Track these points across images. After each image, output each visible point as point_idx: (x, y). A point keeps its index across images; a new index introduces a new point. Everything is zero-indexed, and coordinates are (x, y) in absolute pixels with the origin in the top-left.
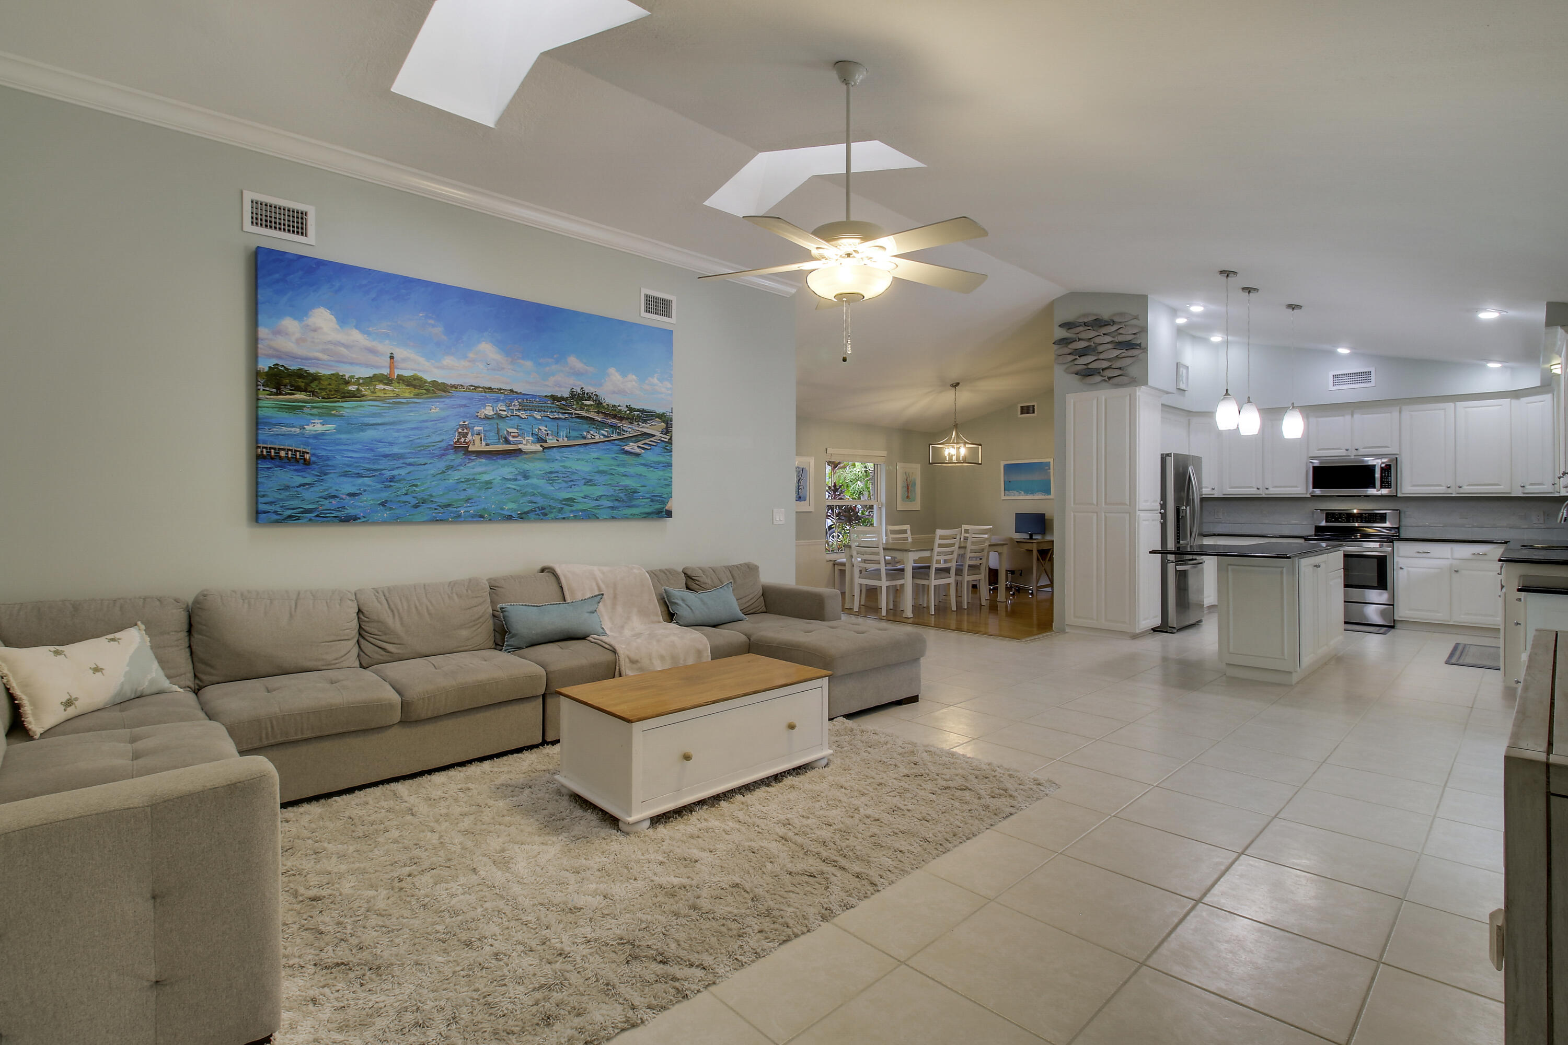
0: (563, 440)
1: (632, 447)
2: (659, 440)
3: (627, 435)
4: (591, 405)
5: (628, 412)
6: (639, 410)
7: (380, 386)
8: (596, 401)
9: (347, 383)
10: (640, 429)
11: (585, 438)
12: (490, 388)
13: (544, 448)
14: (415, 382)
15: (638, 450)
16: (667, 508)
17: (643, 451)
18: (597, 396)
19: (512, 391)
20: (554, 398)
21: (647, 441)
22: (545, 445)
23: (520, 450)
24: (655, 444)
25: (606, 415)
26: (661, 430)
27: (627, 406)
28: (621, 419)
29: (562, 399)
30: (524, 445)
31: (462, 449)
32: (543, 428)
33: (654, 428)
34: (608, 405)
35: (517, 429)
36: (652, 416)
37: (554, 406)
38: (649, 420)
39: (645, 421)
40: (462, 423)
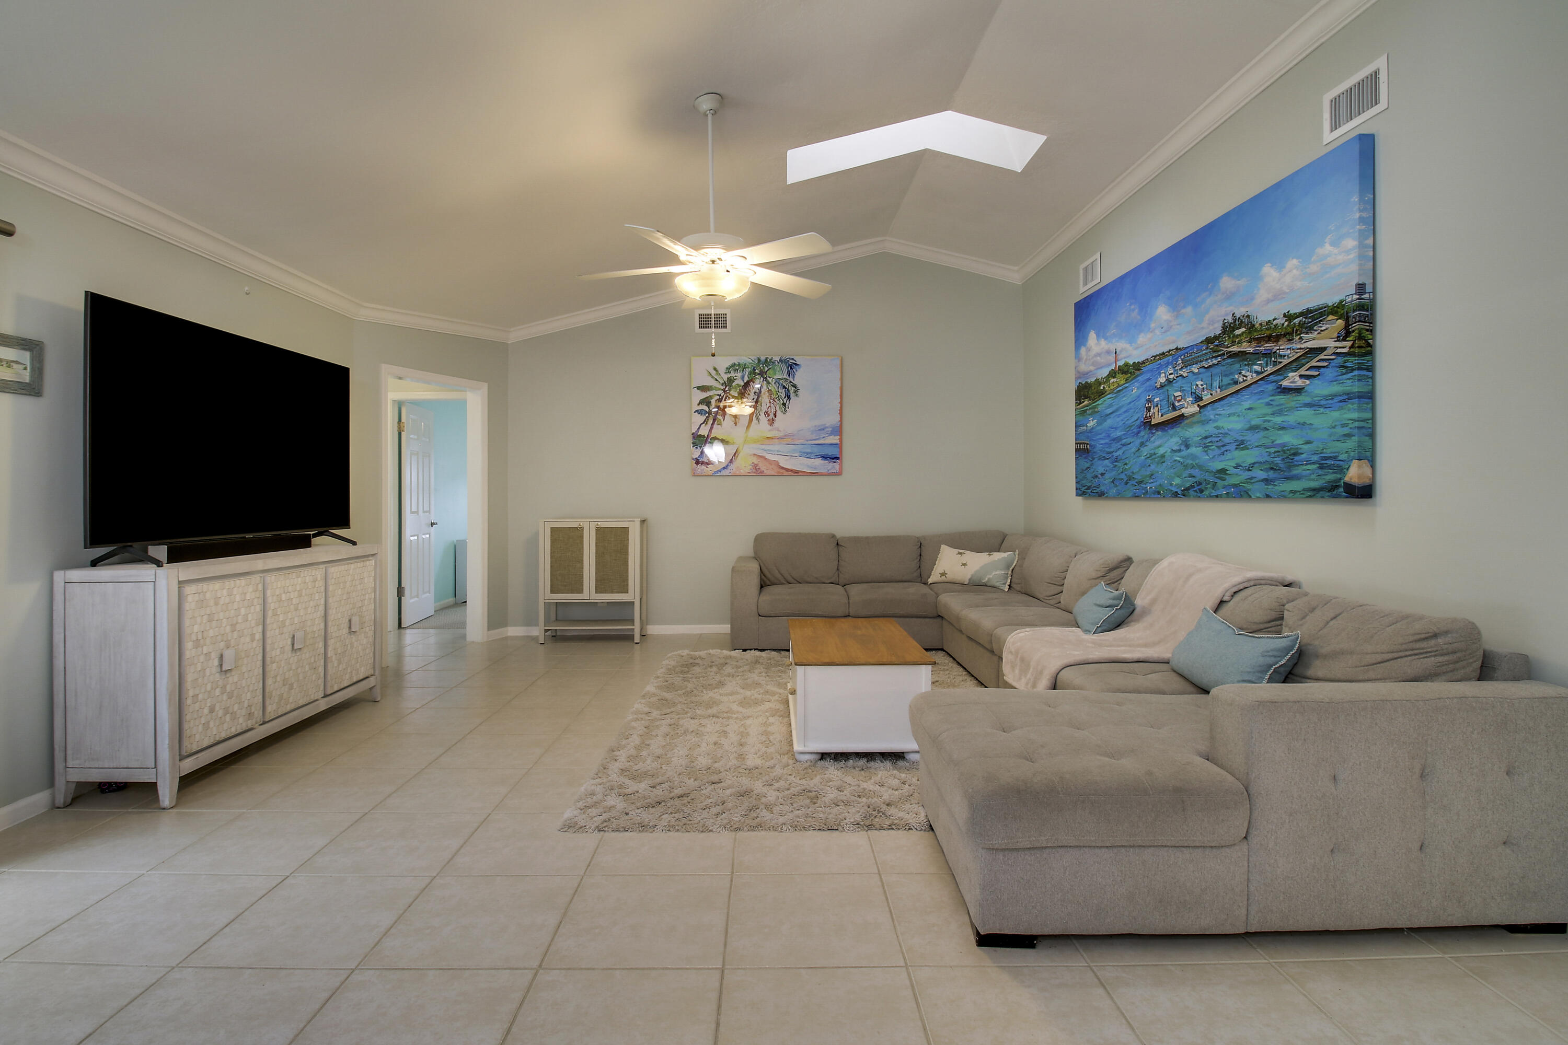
0: (1216, 392)
1: (1293, 379)
2: (1334, 353)
3: (1285, 361)
4: (1243, 333)
5: (1286, 323)
6: (1301, 314)
7: (1112, 380)
8: (1248, 325)
9: (1100, 384)
10: (1303, 346)
11: (1236, 383)
12: (1163, 354)
13: (1201, 407)
14: (1125, 369)
15: (1300, 383)
16: (1347, 479)
17: (1308, 382)
18: (1248, 316)
19: (1177, 349)
20: (1209, 341)
21: (1314, 363)
22: (1202, 404)
23: (1182, 416)
24: (1325, 364)
25: (1259, 340)
26: (1336, 335)
27: (1285, 315)
28: (1277, 339)
29: (1216, 338)
30: (1187, 408)
31: (1147, 424)
32: (1199, 383)
33: (1324, 336)
34: (1261, 324)
35: (1181, 391)
36: (1322, 314)
37: (1209, 350)
38: (1316, 324)
39: (1310, 329)
40: (1148, 398)
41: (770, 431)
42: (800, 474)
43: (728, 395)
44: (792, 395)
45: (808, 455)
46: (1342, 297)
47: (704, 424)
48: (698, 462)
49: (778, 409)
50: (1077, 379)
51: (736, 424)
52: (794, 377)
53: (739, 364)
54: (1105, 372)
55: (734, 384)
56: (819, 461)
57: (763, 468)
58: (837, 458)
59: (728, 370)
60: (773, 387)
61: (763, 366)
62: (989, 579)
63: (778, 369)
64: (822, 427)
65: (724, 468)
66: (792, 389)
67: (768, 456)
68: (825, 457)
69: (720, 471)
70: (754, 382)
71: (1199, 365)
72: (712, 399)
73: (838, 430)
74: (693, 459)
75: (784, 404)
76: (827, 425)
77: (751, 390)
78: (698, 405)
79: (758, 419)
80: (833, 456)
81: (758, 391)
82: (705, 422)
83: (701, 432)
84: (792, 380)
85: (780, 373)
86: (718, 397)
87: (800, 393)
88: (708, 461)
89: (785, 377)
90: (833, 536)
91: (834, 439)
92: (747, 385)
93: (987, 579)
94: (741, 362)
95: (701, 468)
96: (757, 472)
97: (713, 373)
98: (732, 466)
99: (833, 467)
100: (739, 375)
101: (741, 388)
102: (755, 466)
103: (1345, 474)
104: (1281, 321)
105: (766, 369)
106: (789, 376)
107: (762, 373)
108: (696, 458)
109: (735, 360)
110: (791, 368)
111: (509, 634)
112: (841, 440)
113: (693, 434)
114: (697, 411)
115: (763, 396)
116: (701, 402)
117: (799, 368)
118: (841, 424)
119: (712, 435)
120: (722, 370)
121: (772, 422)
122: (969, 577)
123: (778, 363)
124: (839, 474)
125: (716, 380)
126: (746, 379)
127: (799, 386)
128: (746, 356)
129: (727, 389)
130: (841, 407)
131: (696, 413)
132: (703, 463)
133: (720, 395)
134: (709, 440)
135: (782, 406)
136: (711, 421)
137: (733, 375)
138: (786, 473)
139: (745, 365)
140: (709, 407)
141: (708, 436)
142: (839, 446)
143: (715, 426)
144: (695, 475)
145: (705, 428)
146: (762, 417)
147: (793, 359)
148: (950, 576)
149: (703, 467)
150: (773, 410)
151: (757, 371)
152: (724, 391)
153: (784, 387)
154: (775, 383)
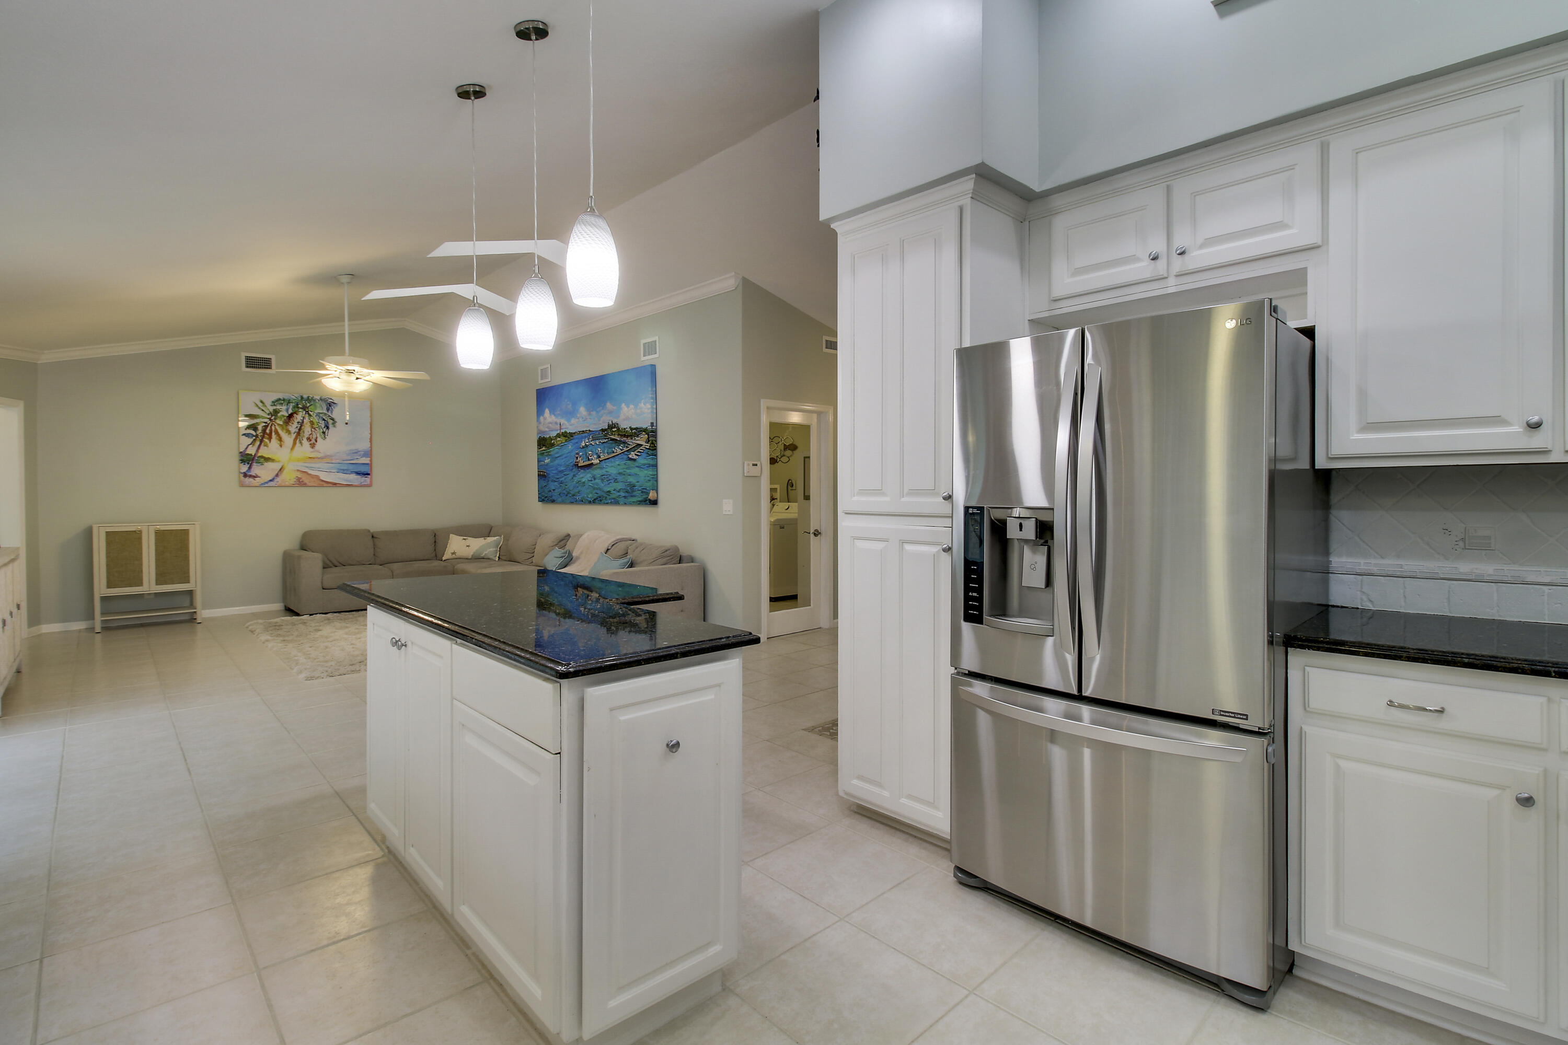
0: (606, 455)
1: (632, 455)
2: (645, 447)
3: (630, 447)
4: (616, 431)
5: (630, 431)
6: (635, 429)
7: (558, 439)
8: (617, 427)
9: (552, 440)
10: (636, 442)
11: (613, 452)
12: (583, 431)
13: (600, 461)
14: (565, 435)
15: (635, 457)
16: (649, 497)
17: (637, 457)
18: (617, 424)
19: (589, 430)
20: (603, 430)
21: (639, 450)
22: (600, 459)
23: (592, 464)
24: (642, 451)
25: (621, 435)
26: (645, 440)
27: (629, 427)
28: (627, 437)
29: (606, 430)
30: (594, 460)
32: (599, 449)
33: (642, 440)
34: (621, 429)
35: (591, 452)
36: (641, 431)
37: (602, 435)
38: (639, 434)
39: (638, 436)
41: (312, 452)
42: (338, 485)
43: (274, 423)
44: (331, 426)
45: (344, 471)
46: (647, 426)
47: (251, 446)
48: (245, 475)
49: (318, 435)
50: (538, 434)
51: (281, 446)
52: (332, 412)
53: (284, 400)
54: (554, 434)
55: (279, 415)
56: (353, 476)
57: (306, 481)
58: (368, 474)
59: (274, 403)
60: (315, 419)
61: (305, 403)
62: (485, 554)
63: (319, 406)
64: (356, 451)
65: (271, 481)
66: (331, 422)
67: (310, 472)
68: (358, 473)
69: (267, 483)
70: (297, 414)
71: (599, 441)
72: (259, 425)
73: (369, 454)
74: (242, 473)
75: (324, 433)
76: (359, 450)
77: (295, 420)
78: (246, 429)
79: (301, 443)
80: (365, 473)
81: (301, 421)
82: (253, 443)
83: (248, 452)
84: (330, 414)
85: (321, 409)
86: (264, 424)
87: (337, 424)
88: (255, 475)
89: (325, 412)
90: (369, 531)
91: (366, 460)
92: (290, 416)
93: (484, 554)
94: (286, 398)
95: (248, 480)
96: (300, 483)
97: (260, 405)
98: (278, 479)
99: (365, 481)
100: (284, 407)
101: (285, 418)
102: (299, 479)
103: (649, 495)
104: (628, 429)
105: (308, 405)
106: (328, 411)
107: (304, 408)
108: (244, 473)
109: (281, 396)
110: (330, 406)
111: (44, 631)
112: (371, 461)
113: (241, 452)
114: (244, 435)
115: (306, 425)
116: (248, 427)
117: (337, 406)
118: (371, 449)
119: (259, 454)
120: (268, 403)
121: (313, 446)
122: (472, 554)
123: (319, 401)
124: (370, 485)
125: (263, 410)
126: (290, 411)
127: (336, 420)
128: (290, 394)
129: (273, 418)
130: (371, 437)
131: (244, 436)
132: (251, 476)
133: (266, 423)
134: (256, 458)
135: (322, 434)
136: (258, 443)
137: (278, 407)
138: (325, 485)
139: (289, 400)
140: (256, 432)
141: (255, 454)
142: (370, 465)
143: (262, 447)
144: (242, 485)
145: (252, 448)
146: (305, 441)
147: (331, 399)
148: (459, 554)
149: (251, 480)
150: (314, 437)
151: (300, 406)
152: (270, 419)
153: (324, 420)
154: (316, 416)
